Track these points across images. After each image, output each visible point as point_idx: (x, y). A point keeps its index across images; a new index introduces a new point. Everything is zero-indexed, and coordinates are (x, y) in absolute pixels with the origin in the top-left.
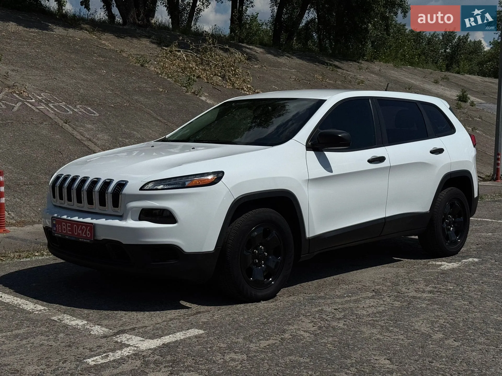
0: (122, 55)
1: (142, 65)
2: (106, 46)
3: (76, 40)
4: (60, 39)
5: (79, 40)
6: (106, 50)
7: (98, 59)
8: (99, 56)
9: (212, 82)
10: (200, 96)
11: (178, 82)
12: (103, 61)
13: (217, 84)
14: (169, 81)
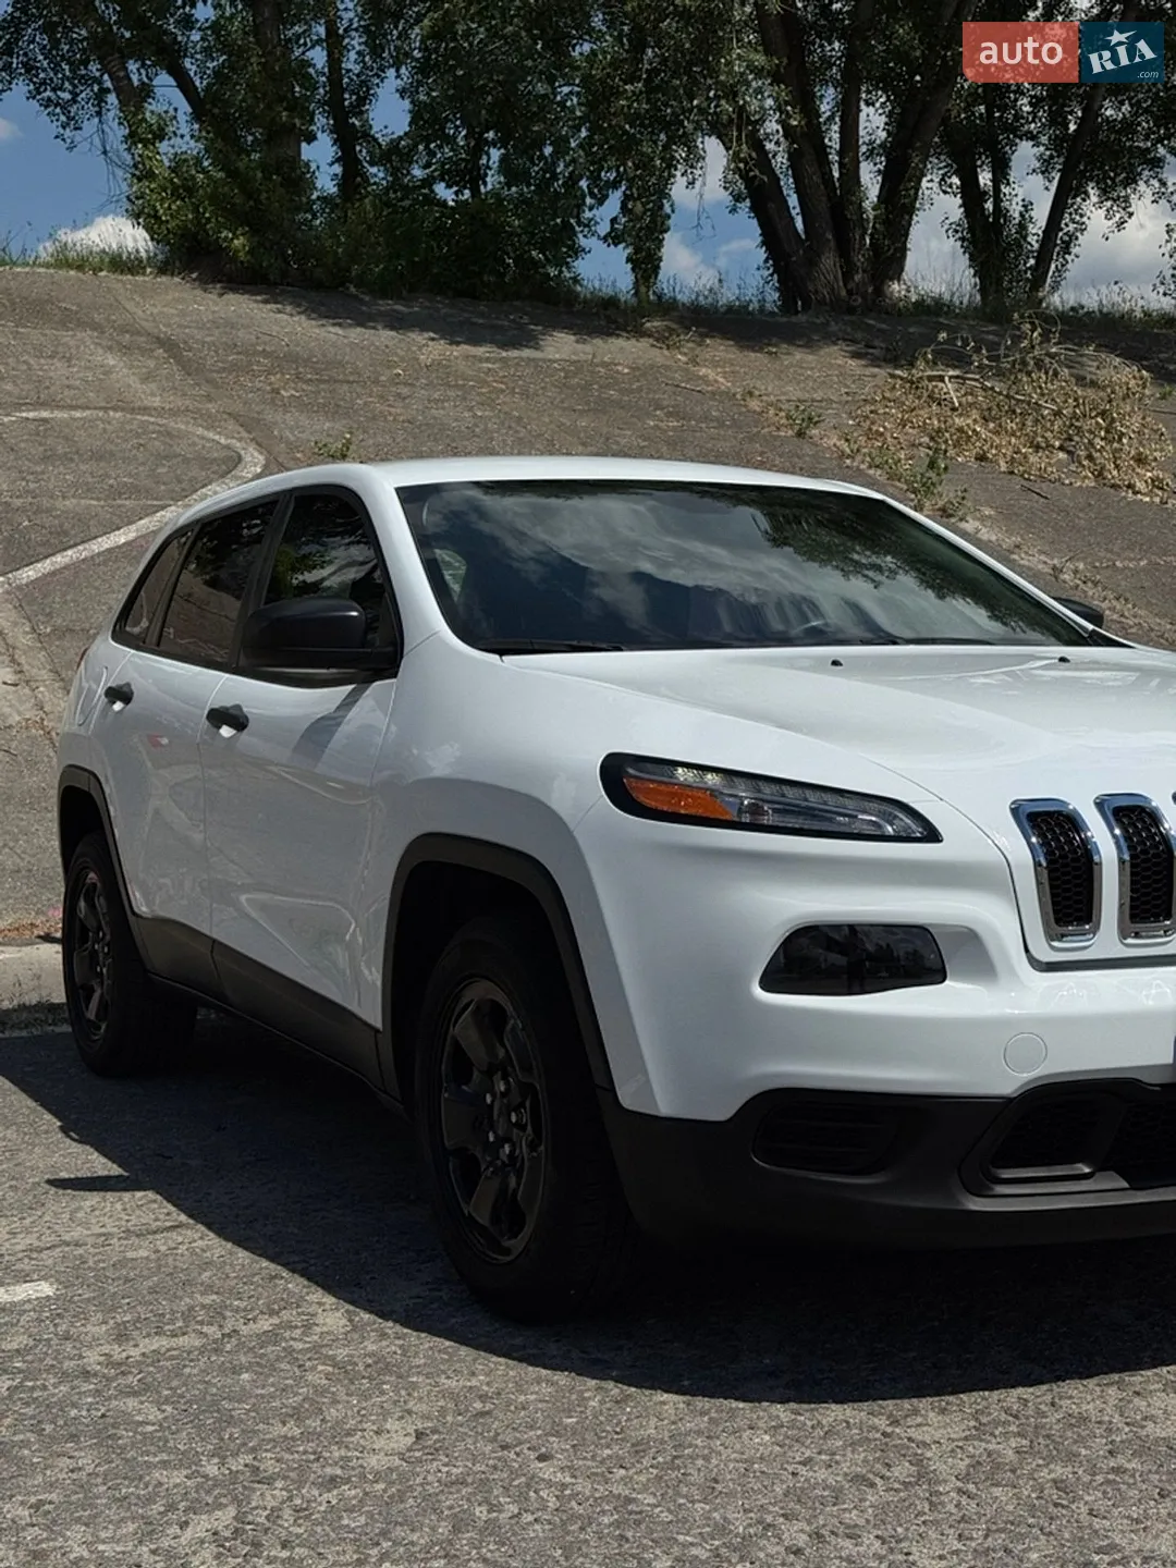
0: (745, 406)
1: (800, 434)
2: (708, 383)
3: (618, 372)
4: (567, 372)
5: (626, 371)
6: (699, 396)
7: (661, 424)
8: (669, 414)
9: (1025, 472)
10: (961, 520)
11: (899, 480)
12: (674, 429)
13: (1041, 477)
14: (870, 476)
